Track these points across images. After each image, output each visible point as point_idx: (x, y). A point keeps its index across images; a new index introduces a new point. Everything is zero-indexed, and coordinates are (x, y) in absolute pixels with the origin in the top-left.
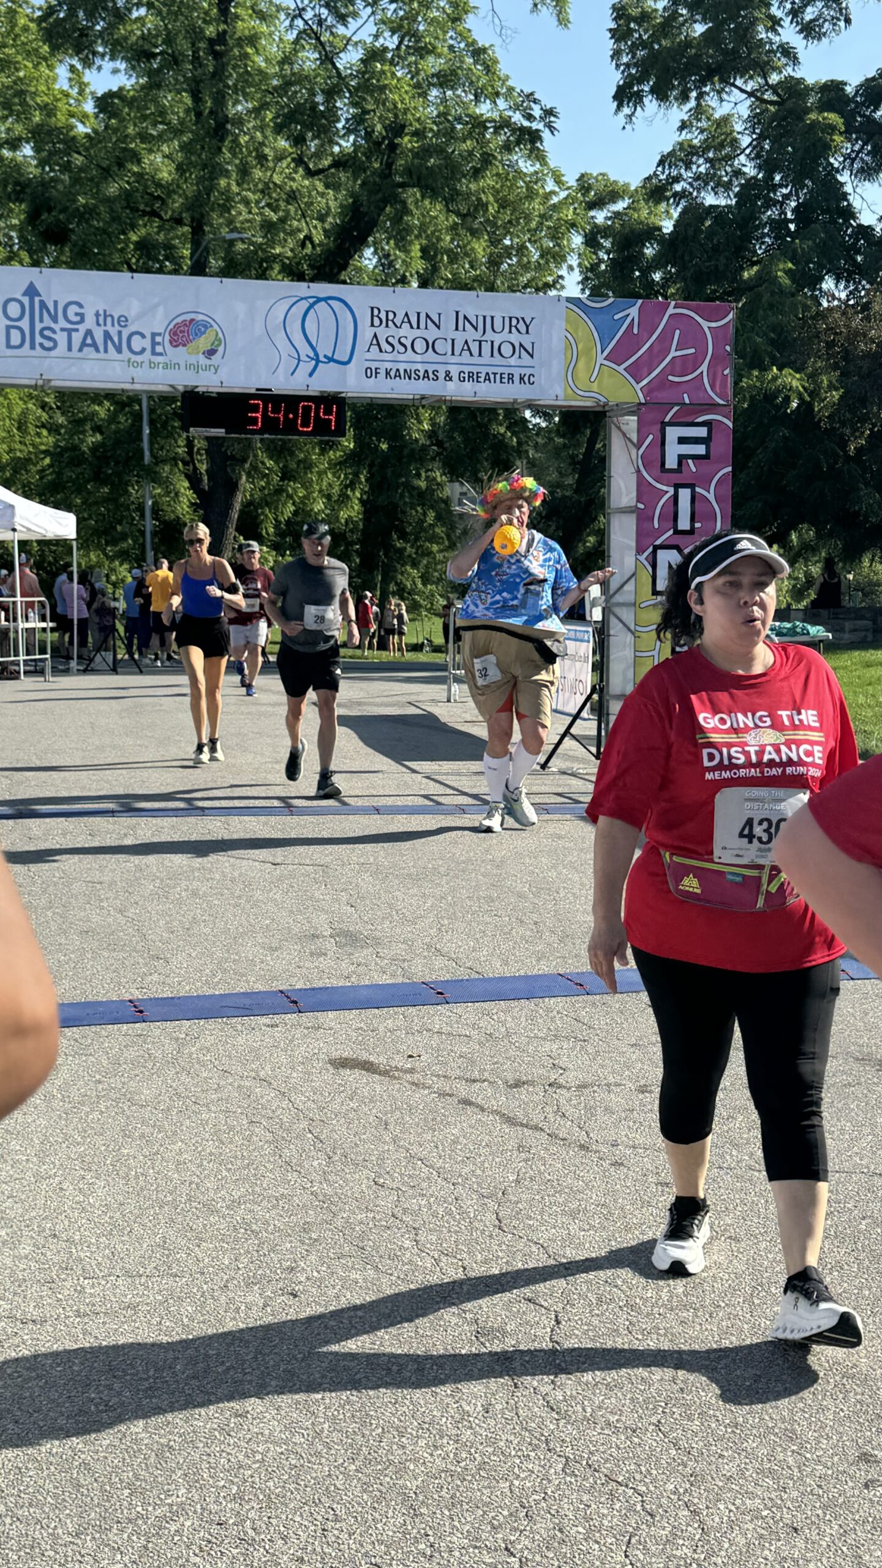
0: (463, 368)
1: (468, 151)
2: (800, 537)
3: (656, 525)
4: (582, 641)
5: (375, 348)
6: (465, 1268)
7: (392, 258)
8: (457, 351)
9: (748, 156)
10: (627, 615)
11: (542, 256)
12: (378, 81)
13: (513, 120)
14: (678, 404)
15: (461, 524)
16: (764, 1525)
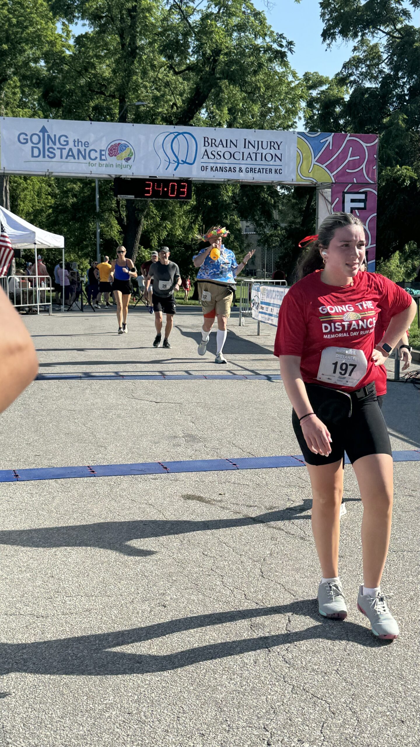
0: (248, 166)
1: (251, 62)
2: (409, 247)
5: (206, 157)
6: (245, 595)
7: (214, 114)
8: (245, 158)
9: (386, 63)
11: (286, 112)
12: (209, 29)
13: (273, 47)
14: (351, 183)
15: (246, 242)
16: (388, 719)
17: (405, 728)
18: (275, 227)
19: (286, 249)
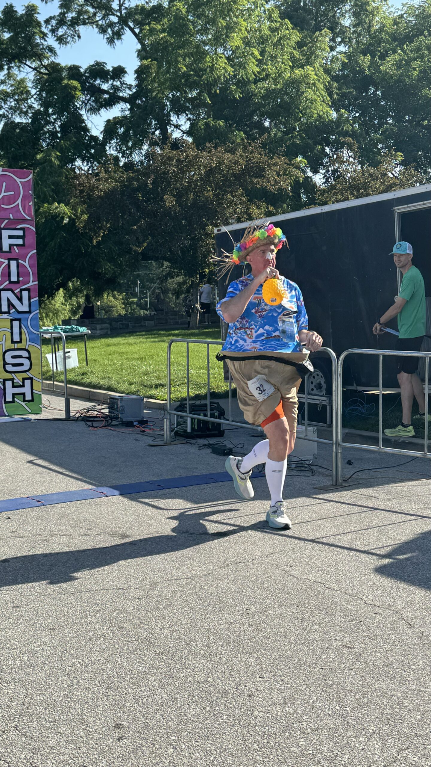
2: (73, 284)
9: (35, 99)
14: (7, 219)
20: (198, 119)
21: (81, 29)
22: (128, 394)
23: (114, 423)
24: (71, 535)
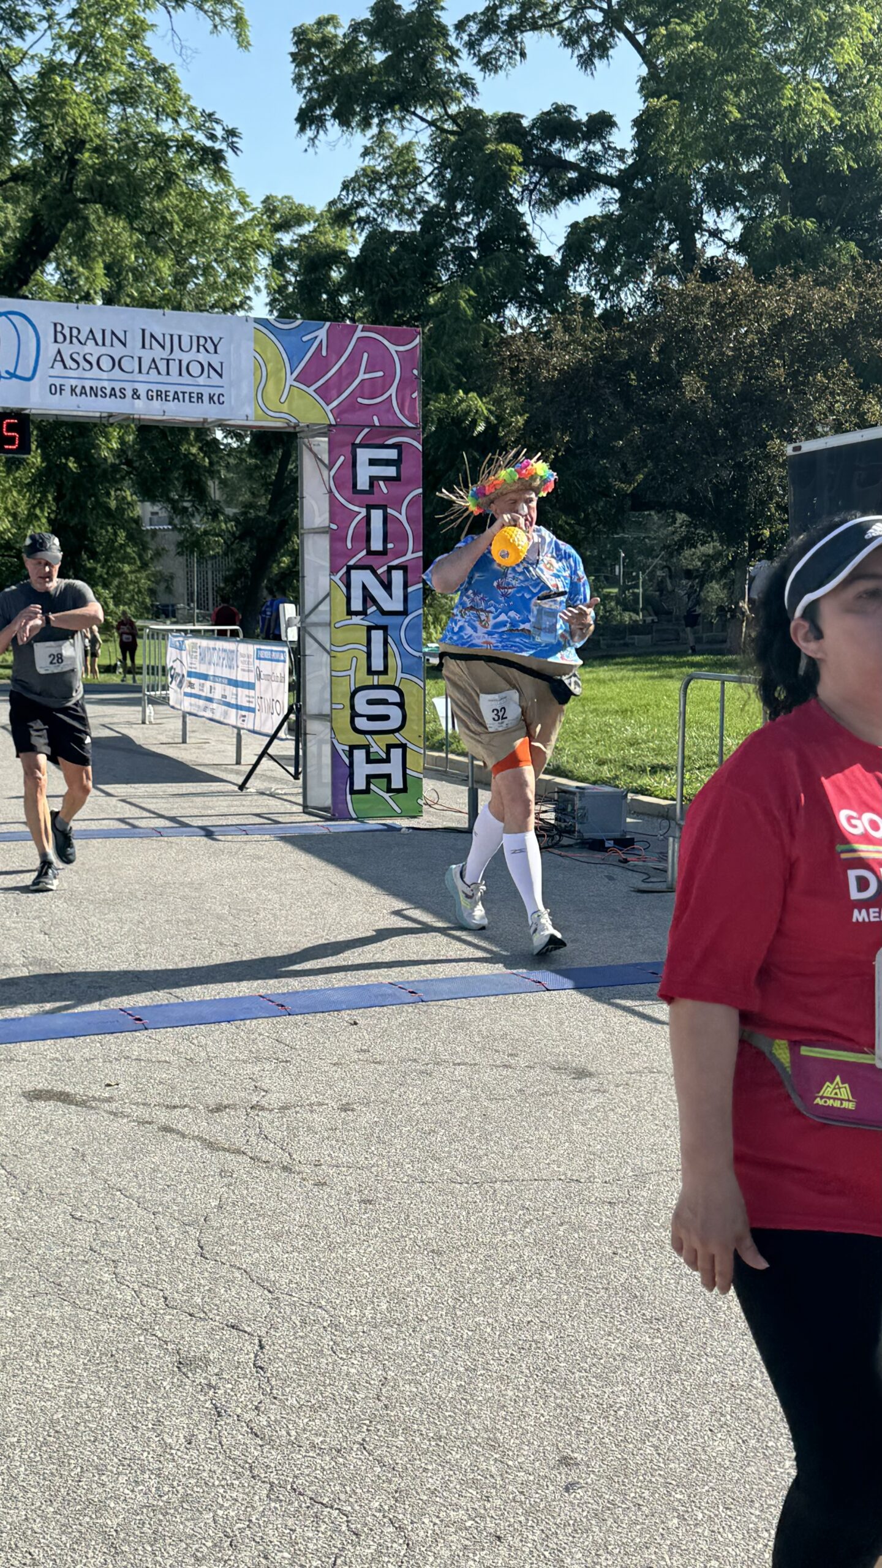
0: (150, 386)
1: (150, 169)
3: (349, 546)
4: (278, 661)
5: (58, 365)
6: (166, 1298)
7: (75, 275)
8: (144, 369)
9: (430, 185)
10: (322, 635)
11: (229, 276)
12: (57, 95)
13: (196, 140)
14: (368, 426)
15: (152, 545)
16: (468, 1536)
17: (504, 1551)
18: (215, 514)
19: (238, 561)
20: (761, 217)
21: (529, 39)
22: (595, 783)
23: (565, 841)
24: (475, 1064)
